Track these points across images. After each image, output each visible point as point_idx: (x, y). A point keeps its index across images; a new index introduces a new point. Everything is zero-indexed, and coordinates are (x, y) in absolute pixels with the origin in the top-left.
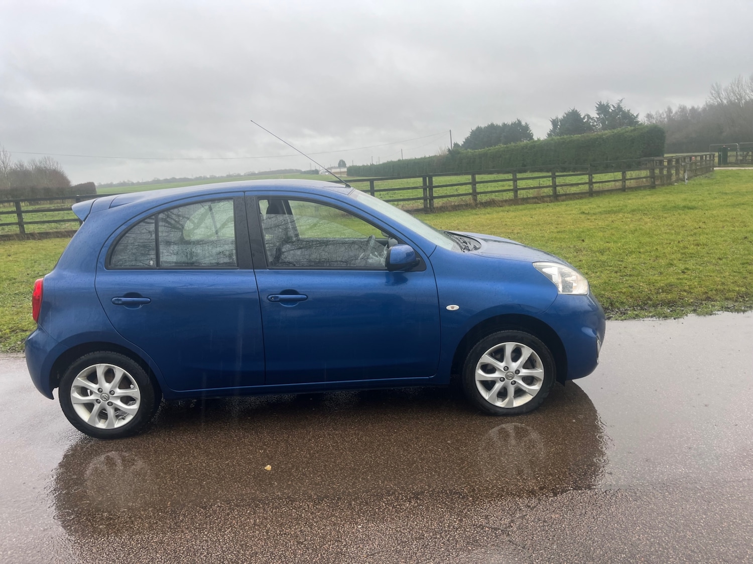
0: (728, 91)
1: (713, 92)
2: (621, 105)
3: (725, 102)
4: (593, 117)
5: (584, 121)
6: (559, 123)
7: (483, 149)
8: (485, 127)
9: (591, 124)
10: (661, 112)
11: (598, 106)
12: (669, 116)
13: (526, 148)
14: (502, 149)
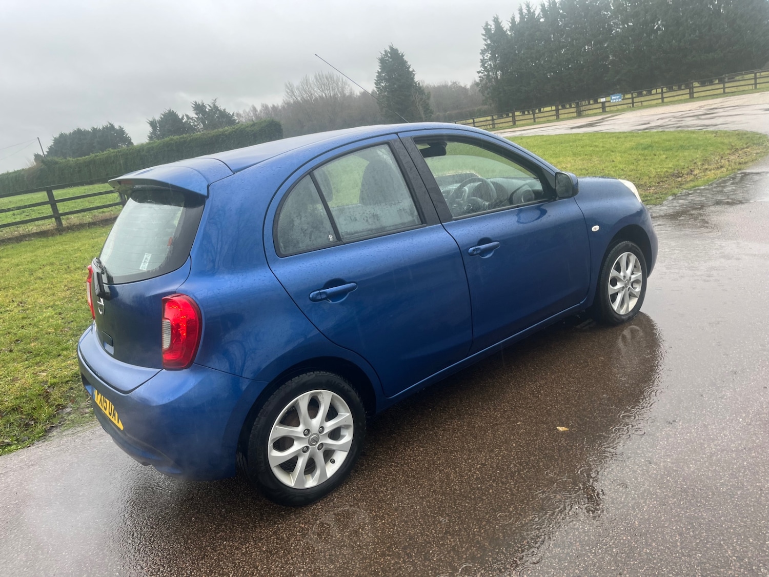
0: (300, 90)
1: (289, 91)
2: (217, 104)
3: (299, 99)
4: (192, 117)
5: (184, 121)
6: (158, 125)
7: (87, 157)
8: (70, 134)
9: (192, 124)
10: (247, 111)
11: (194, 106)
12: (255, 114)
13: (143, 151)
14: (112, 154)
